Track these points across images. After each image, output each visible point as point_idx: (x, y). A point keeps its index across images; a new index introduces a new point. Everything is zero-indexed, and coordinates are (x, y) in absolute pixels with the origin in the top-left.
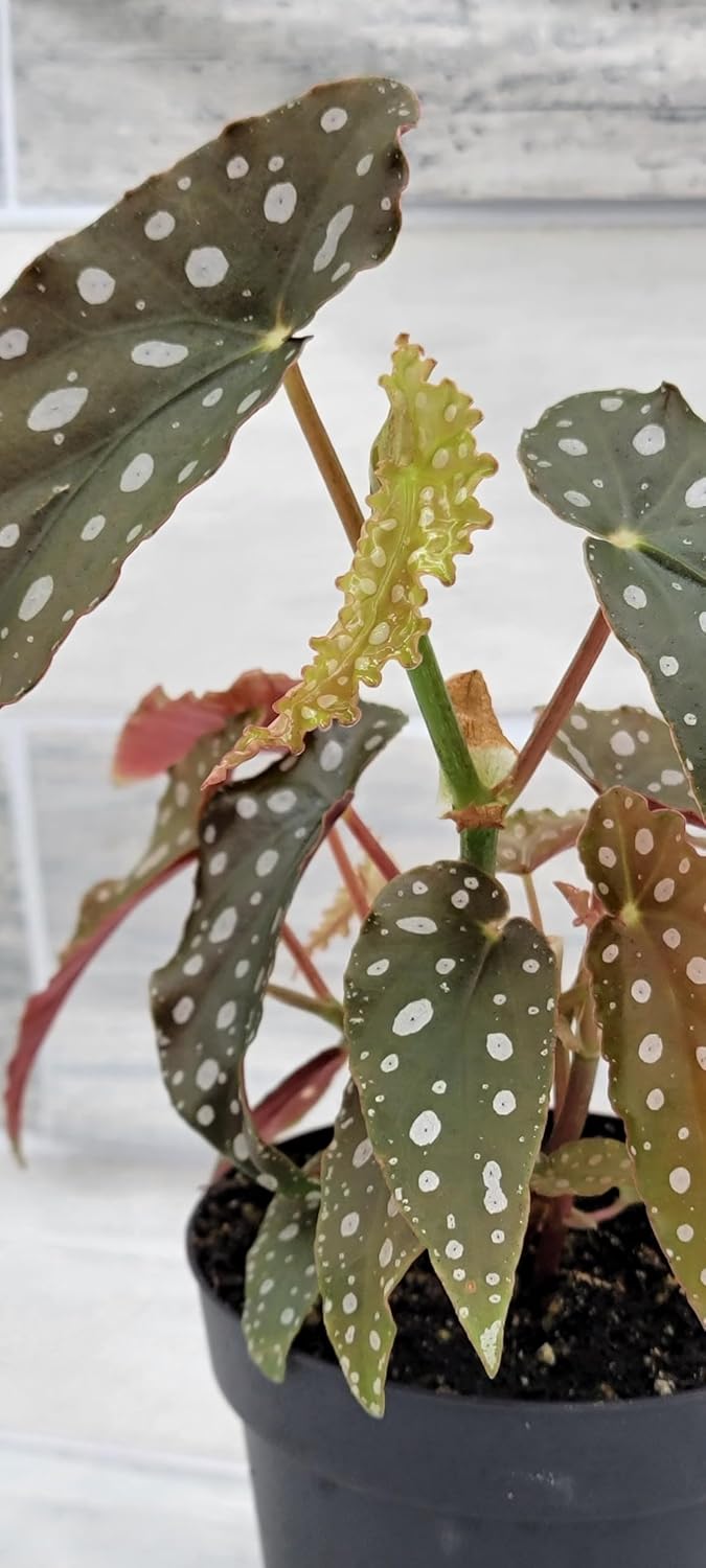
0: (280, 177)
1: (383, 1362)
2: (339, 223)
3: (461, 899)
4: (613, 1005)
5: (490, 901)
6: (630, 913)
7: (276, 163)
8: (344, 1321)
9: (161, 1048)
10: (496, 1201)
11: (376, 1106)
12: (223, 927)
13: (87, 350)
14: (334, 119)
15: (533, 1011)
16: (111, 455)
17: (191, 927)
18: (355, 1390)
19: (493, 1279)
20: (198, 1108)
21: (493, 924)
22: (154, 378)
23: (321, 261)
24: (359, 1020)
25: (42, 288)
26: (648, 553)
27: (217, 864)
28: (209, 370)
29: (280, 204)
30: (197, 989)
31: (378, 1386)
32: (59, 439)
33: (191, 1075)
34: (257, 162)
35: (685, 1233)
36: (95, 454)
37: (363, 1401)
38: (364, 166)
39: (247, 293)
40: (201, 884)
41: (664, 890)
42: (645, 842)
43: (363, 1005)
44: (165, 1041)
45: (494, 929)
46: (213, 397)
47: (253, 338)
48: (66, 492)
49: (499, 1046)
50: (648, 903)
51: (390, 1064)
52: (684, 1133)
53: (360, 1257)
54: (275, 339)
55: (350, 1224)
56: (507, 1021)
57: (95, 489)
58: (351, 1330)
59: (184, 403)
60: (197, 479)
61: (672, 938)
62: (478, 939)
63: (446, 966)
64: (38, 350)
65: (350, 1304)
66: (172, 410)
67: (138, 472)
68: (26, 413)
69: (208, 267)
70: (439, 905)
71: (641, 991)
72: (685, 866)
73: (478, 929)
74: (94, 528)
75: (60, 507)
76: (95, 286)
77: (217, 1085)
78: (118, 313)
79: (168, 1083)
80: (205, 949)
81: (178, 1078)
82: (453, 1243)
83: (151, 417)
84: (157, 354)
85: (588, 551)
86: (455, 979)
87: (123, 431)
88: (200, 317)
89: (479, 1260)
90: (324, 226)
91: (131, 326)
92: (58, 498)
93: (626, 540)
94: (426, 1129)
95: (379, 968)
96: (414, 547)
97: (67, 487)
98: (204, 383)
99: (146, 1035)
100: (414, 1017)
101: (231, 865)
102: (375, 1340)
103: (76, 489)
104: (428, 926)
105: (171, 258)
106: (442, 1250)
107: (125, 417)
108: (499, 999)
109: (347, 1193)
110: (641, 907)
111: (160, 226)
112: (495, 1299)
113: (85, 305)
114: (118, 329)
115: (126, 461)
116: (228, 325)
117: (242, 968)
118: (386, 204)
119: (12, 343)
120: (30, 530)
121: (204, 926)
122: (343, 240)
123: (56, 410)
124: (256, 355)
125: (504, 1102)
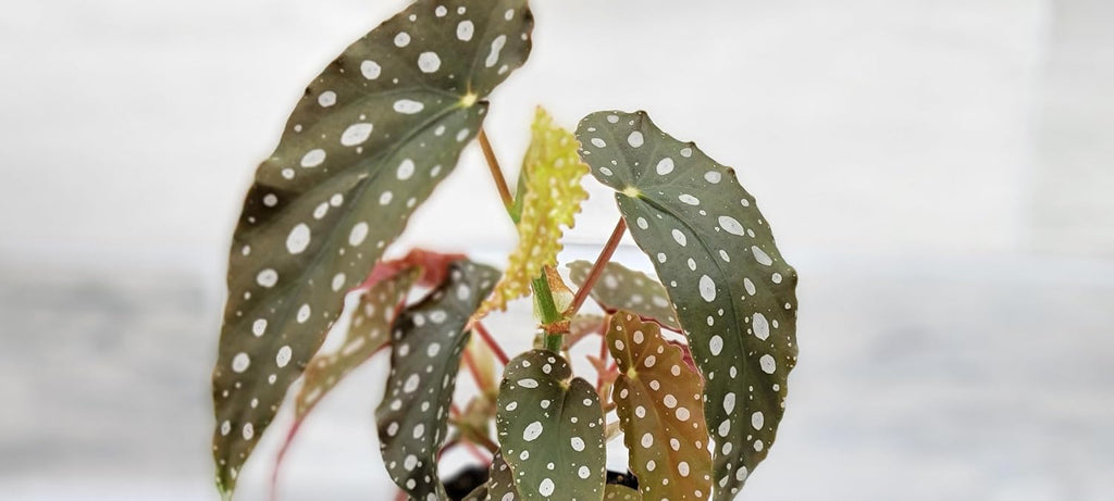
0: (464, 17)
2: (498, 43)
3: (547, 369)
4: (628, 421)
5: (562, 368)
6: (632, 373)
7: (462, 10)
9: (382, 449)
11: (520, 477)
12: (412, 384)
13: (369, 104)
15: (592, 425)
16: (389, 159)
17: (390, 384)
20: (406, 481)
21: (564, 381)
22: (408, 120)
23: (491, 61)
24: (505, 434)
25: (342, 71)
26: (644, 199)
27: (404, 350)
28: (436, 116)
29: (465, 31)
30: (399, 417)
32: (359, 150)
33: (401, 464)
34: (451, 9)
36: (380, 158)
38: (509, 15)
39: (452, 77)
40: (394, 361)
41: (650, 361)
42: (639, 337)
43: (506, 426)
44: (383, 446)
45: (566, 383)
46: (440, 131)
47: (458, 100)
48: (366, 178)
49: (578, 444)
50: (641, 368)
51: (525, 455)
52: (665, 481)
54: (469, 100)
56: (579, 431)
57: (384, 177)
59: (426, 134)
60: (443, 175)
61: (655, 385)
62: (558, 389)
63: (545, 404)
64: (342, 103)
66: (420, 137)
67: (406, 169)
68: (340, 136)
69: (430, 62)
70: (536, 372)
71: (640, 412)
72: (661, 350)
73: (558, 384)
74: (386, 198)
75: (364, 186)
76: (371, 70)
77: (416, 467)
78: (383, 84)
79: (388, 467)
80: (402, 395)
81: (393, 465)
83: (408, 140)
84: (408, 107)
85: (618, 200)
86: (551, 410)
87: (394, 146)
88: (428, 88)
90: (490, 43)
91: (390, 92)
92: (362, 182)
93: (632, 192)
94: (547, 488)
95: (512, 406)
96: (550, 208)
97: (366, 175)
98: (435, 123)
99: (375, 443)
100: (533, 431)
101: (412, 351)
103: (371, 177)
104: (534, 384)
105: (410, 57)
107: (394, 140)
108: (574, 420)
110: (637, 370)
111: (402, 40)
113: (366, 80)
114: (385, 93)
115: (399, 163)
116: (443, 92)
117: (425, 406)
118: (524, 37)
119: (328, 99)
120: (348, 198)
121: (399, 383)
122: (502, 53)
123: (356, 135)
124: (459, 109)
125: (584, 473)
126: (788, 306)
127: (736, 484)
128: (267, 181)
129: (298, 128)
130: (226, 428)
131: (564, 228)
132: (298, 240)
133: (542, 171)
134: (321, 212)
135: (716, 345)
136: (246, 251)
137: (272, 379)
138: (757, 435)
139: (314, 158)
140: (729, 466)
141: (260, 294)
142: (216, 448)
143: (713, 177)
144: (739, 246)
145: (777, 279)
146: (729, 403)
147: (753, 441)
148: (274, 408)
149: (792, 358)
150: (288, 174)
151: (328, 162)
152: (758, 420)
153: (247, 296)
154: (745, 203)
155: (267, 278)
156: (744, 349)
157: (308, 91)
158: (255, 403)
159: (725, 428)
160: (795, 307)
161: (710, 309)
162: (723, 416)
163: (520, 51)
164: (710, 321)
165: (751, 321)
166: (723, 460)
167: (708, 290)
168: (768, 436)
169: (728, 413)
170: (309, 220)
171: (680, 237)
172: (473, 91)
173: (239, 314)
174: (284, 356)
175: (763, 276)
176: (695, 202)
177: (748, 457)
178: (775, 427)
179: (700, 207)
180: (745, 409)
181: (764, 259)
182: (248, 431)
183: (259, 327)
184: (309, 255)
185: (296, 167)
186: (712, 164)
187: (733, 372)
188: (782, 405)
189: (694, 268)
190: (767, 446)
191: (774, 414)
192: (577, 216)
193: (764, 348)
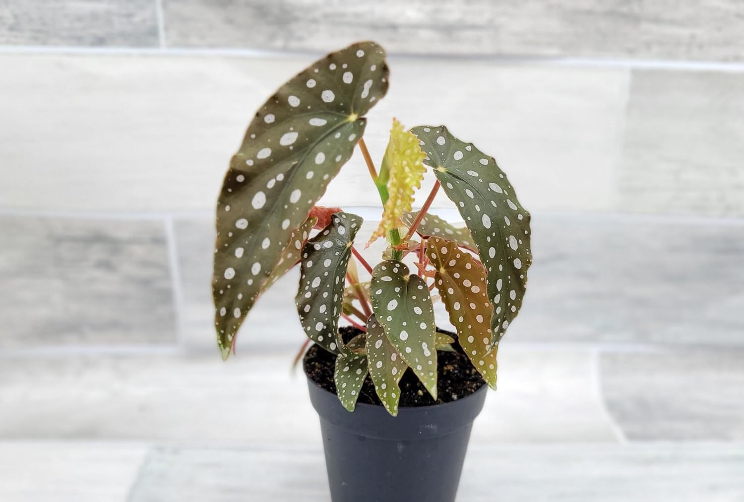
0: (346, 70)
1: (397, 401)
2: (368, 85)
3: (396, 270)
4: (445, 296)
5: (404, 269)
6: (442, 271)
7: (345, 66)
8: (383, 391)
9: (301, 320)
10: (427, 353)
11: (388, 331)
12: (316, 283)
13: (294, 121)
14: (360, 53)
15: (424, 300)
16: (309, 153)
17: (302, 283)
18: (388, 410)
19: (431, 374)
20: (317, 337)
21: (406, 276)
22: (319, 130)
23: (365, 94)
24: (377, 307)
25: (277, 102)
26: (448, 173)
27: (309, 264)
28: (334, 127)
29: (348, 78)
30: (312, 301)
31: (396, 408)
32: (291, 148)
33: (313, 327)
34: (339, 65)
35: (474, 353)
36: (304, 152)
37: (391, 413)
38: (373, 68)
39: (342, 104)
40: (303, 270)
41: (452, 263)
42: (444, 251)
43: (377, 303)
44: (302, 318)
45: (407, 278)
46: (338, 135)
47: (346, 118)
48: (297, 164)
49: (418, 311)
50: (447, 267)
51: (389, 319)
52: (470, 327)
53: (385, 372)
54: (353, 117)
55: (379, 364)
56: (418, 303)
57: (307, 163)
58: (385, 393)
59: (330, 138)
60: (344, 161)
62: (403, 281)
63: (397, 290)
64: (278, 121)
65: (384, 386)
66: (326, 140)
67: (320, 158)
68: (279, 140)
69: (328, 96)
70: (390, 272)
71: (451, 291)
72: (458, 256)
73: (402, 278)
74: (310, 175)
75: (296, 169)
76: (294, 101)
77: (323, 329)
78: (302, 109)
79: (306, 331)
80: (311, 289)
81: (309, 328)
82: (419, 366)
83: (321, 140)
84: (318, 122)
85: (436, 173)
86: (401, 293)
87: (312, 145)
88: (328, 111)
89: (427, 370)
90: (363, 85)
91: (307, 114)
92: (294, 166)
93: (441, 169)
94: (404, 336)
95: (379, 292)
96: (405, 178)
97: (296, 162)
98: (335, 131)
99: (296, 318)
100: (393, 305)
101: (314, 264)
102: (394, 395)
103: (299, 163)
104: (390, 279)
105: (316, 94)
106: (416, 368)
107: (311, 141)
108: (414, 297)
109: (376, 356)
110: (445, 268)
111: (311, 84)
112: (433, 379)
113: (291, 107)
114: (303, 115)
115: (315, 155)
116: (337, 113)
117: (325, 295)
118: (384, 80)
119: (270, 119)
120: (287, 176)
121: (308, 283)
122: (370, 90)
123: (289, 139)
124: (348, 123)
125: (423, 326)
126: (526, 232)
127: (502, 330)
128: (238, 167)
129: (253, 136)
130: (223, 312)
131: (415, 188)
132: (259, 201)
133: (398, 157)
134: (271, 184)
135: (492, 252)
136: (228, 208)
137: (250, 282)
138: (513, 303)
139: (265, 153)
140: (499, 320)
141: (238, 233)
142: (217, 324)
143: (485, 162)
144: (500, 198)
145: (520, 217)
146: (499, 285)
147: (511, 306)
148: (252, 299)
149: (529, 261)
150: (250, 163)
151: (273, 155)
152: (513, 295)
153: (230, 234)
154: (501, 176)
155: (242, 224)
156: (506, 256)
157: (258, 115)
158: (240, 296)
159: (497, 299)
160: (529, 233)
161: (488, 232)
162: (497, 292)
163: (382, 88)
164: (489, 239)
165: (509, 240)
166: (496, 317)
167: (487, 222)
168: (518, 303)
169: (499, 291)
170: (264, 189)
171: (470, 193)
172: (355, 112)
173: (226, 245)
174: (256, 269)
175: (513, 215)
176: (476, 175)
177: (509, 316)
178: (522, 298)
179: (479, 177)
180: (507, 289)
181: (513, 207)
182: (237, 313)
183: (239, 252)
184: (266, 210)
185: (254, 158)
186: (482, 155)
187: (501, 268)
188: (525, 286)
189: (479, 210)
190: (518, 309)
191: (521, 291)
192: (421, 182)
193: (515, 255)
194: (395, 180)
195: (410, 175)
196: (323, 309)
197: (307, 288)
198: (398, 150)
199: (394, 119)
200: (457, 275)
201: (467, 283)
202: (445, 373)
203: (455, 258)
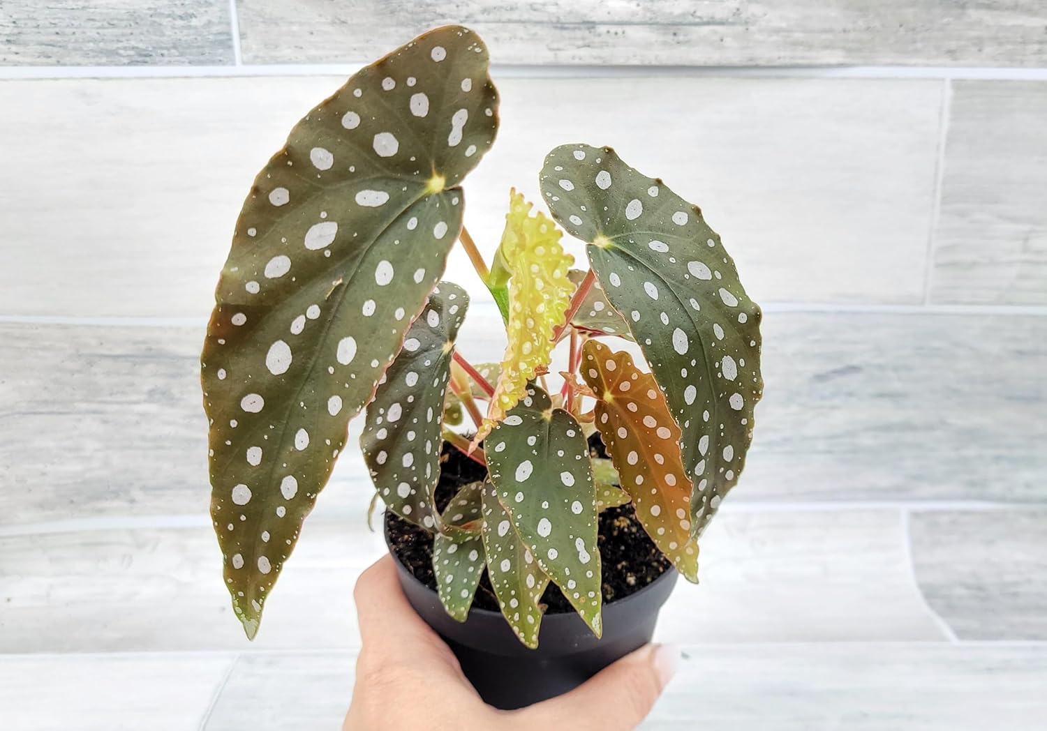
0: (416, 89)
1: (536, 629)
2: (460, 118)
6: (608, 397)
7: (411, 82)
8: (512, 611)
9: (373, 477)
10: (585, 557)
12: (394, 414)
13: (327, 197)
14: (439, 54)
15: (578, 458)
16: (363, 261)
18: (523, 640)
19: (592, 594)
20: (403, 506)
21: (546, 412)
22: (375, 215)
23: (455, 138)
24: (497, 476)
25: (290, 163)
28: (405, 207)
29: (420, 106)
30: (386, 446)
31: (535, 638)
32: (328, 254)
33: (394, 491)
34: (400, 81)
35: (661, 531)
36: (353, 259)
37: (527, 644)
38: (466, 85)
39: (413, 159)
41: (625, 386)
42: (611, 365)
43: (498, 468)
44: (375, 474)
45: (547, 415)
46: (412, 223)
47: (424, 185)
48: (341, 285)
50: (616, 392)
51: (519, 497)
52: (654, 491)
53: (515, 582)
54: (437, 184)
55: (505, 566)
56: (567, 465)
57: (362, 281)
58: (517, 615)
59: (397, 230)
62: (541, 423)
63: (532, 439)
64: (297, 199)
65: (514, 603)
66: (391, 233)
67: (384, 273)
68: (302, 239)
69: (386, 145)
74: (369, 307)
75: (341, 294)
76: (322, 159)
77: (410, 494)
78: (338, 174)
80: (386, 424)
81: (387, 492)
82: (570, 581)
83: (379, 238)
84: (371, 198)
86: (538, 446)
87: (366, 246)
88: (388, 173)
89: (584, 587)
90: (449, 120)
91: (349, 182)
92: (337, 289)
94: (544, 528)
95: (501, 447)
97: (340, 281)
98: (405, 215)
100: (525, 470)
102: (531, 619)
103: (347, 283)
104: (518, 420)
105: (362, 138)
106: (566, 586)
107: (363, 238)
108: (561, 454)
109: (500, 549)
110: (612, 393)
111: (351, 121)
112: (594, 603)
113: (319, 171)
114: (343, 184)
115: (375, 265)
116: (407, 177)
117: (411, 436)
118: (489, 112)
119: (279, 197)
120: (326, 308)
121: (382, 411)
122: (465, 130)
123: (321, 236)
124: (428, 196)
125: (577, 508)
126: (753, 343)
127: (710, 511)
128: (232, 299)
129: (251, 232)
130: (238, 561)
132: (279, 359)
134: (298, 326)
135: (690, 394)
136: (222, 374)
137: (281, 512)
138: (728, 466)
139: (278, 267)
140: (705, 499)
141: (248, 420)
142: (230, 580)
143: (681, 218)
144: (708, 293)
145: (743, 318)
146: (704, 444)
147: (725, 472)
148: (289, 542)
149: (757, 392)
150: (253, 288)
151: (295, 269)
152: (728, 453)
153: (234, 423)
154: (711, 242)
155: (253, 403)
156: (716, 390)
157: (256, 190)
158: (266, 536)
159: (700, 468)
160: (759, 343)
161: (683, 361)
162: (697, 457)
163: (484, 128)
164: (684, 373)
165: (721, 365)
166: (700, 493)
167: (681, 343)
168: (737, 465)
169: (703, 453)
170: (285, 335)
171: (651, 290)
172: (440, 173)
173: (229, 443)
174: (289, 487)
175: (729, 317)
176: (664, 248)
177: (720, 487)
178: (744, 455)
179: (669, 254)
180: (717, 448)
181: (730, 300)
182: (264, 565)
183: (254, 456)
184: (294, 375)
185: (261, 279)
186: (677, 203)
187: (706, 416)
188: (750, 435)
189: (666, 322)
190: (737, 474)
191: (742, 444)
193: (732, 387)
194: (518, 305)
195: (546, 297)
196: (408, 460)
197: (379, 420)
198: (522, 246)
199: (513, 189)
200: (633, 407)
201: (649, 422)
202: (615, 533)
203: (630, 380)
